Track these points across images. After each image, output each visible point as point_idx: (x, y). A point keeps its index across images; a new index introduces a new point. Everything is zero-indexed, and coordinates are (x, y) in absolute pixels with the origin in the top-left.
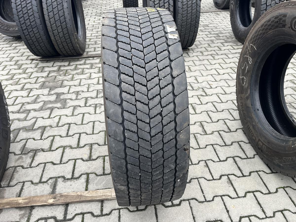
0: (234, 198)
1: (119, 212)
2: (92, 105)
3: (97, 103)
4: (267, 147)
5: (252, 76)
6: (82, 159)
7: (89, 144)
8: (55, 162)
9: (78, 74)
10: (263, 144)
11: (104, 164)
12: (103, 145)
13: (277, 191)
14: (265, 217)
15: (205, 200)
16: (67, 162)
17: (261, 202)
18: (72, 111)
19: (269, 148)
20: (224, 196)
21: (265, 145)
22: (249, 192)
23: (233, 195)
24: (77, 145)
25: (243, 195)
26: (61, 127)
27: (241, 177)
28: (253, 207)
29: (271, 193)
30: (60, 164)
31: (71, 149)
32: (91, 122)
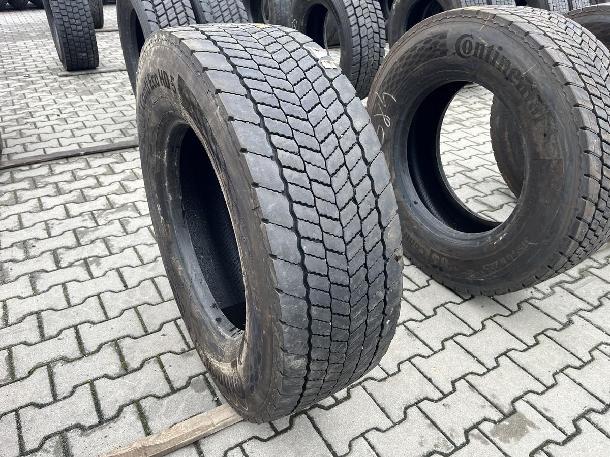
0: (429, 357)
1: (243, 451)
2: (76, 263)
3: (86, 255)
4: (449, 258)
5: (394, 148)
6: (106, 376)
7: (109, 342)
8: (40, 401)
9: (7, 205)
10: (441, 256)
11: (164, 371)
12: (144, 336)
13: (484, 327)
14: (486, 370)
15: (387, 375)
16: (72, 393)
17: (470, 350)
18: (30, 284)
19: (453, 259)
20: (413, 357)
21: (445, 257)
22: (446, 340)
23: (426, 352)
24: (79, 352)
25: (441, 348)
26: (16, 324)
27: (424, 320)
28: (462, 360)
29: (477, 332)
30: (54, 402)
31: (69, 364)
32: (90, 297)
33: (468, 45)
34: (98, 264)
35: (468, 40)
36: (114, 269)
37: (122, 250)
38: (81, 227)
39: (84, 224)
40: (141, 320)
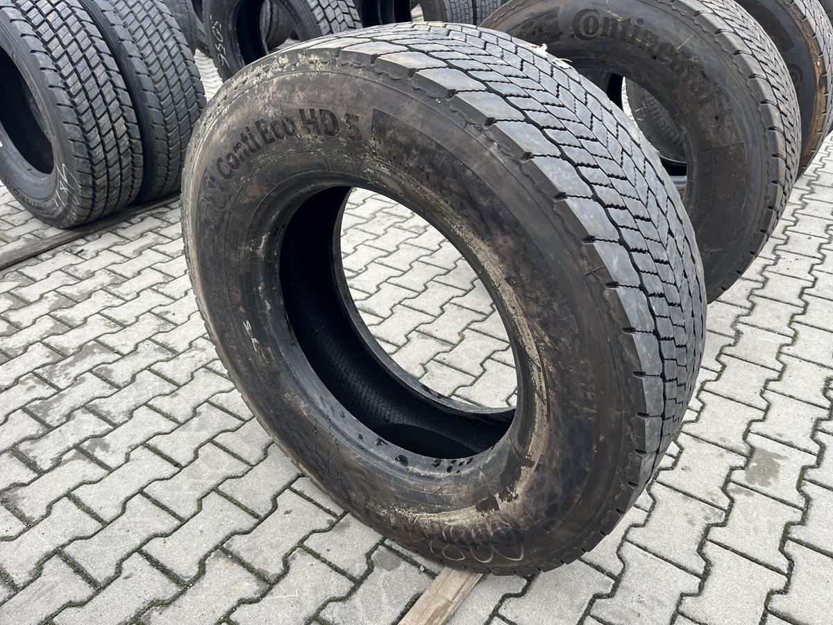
1: (504, 619)
2: (65, 457)
3: (73, 440)
6: (243, 602)
7: (211, 552)
11: (324, 561)
12: (258, 524)
14: (696, 414)
18: (9, 513)
24: (173, 584)
26: (32, 581)
31: (171, 607)
32: (128, 499)
33: (591, 22)
34: (105, 447)
35: (590, 17)
36: (137, 446)
37: (131, 414)
38: (33, 400)
39: (35, 394)
40: (238, 504)
